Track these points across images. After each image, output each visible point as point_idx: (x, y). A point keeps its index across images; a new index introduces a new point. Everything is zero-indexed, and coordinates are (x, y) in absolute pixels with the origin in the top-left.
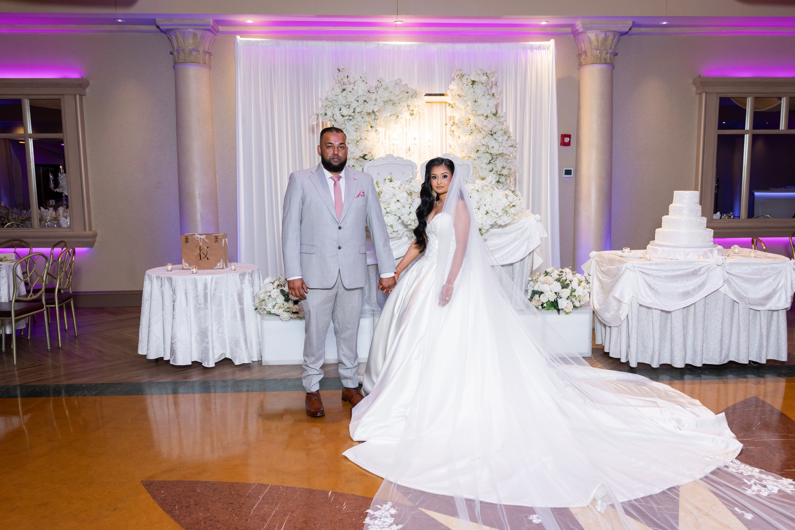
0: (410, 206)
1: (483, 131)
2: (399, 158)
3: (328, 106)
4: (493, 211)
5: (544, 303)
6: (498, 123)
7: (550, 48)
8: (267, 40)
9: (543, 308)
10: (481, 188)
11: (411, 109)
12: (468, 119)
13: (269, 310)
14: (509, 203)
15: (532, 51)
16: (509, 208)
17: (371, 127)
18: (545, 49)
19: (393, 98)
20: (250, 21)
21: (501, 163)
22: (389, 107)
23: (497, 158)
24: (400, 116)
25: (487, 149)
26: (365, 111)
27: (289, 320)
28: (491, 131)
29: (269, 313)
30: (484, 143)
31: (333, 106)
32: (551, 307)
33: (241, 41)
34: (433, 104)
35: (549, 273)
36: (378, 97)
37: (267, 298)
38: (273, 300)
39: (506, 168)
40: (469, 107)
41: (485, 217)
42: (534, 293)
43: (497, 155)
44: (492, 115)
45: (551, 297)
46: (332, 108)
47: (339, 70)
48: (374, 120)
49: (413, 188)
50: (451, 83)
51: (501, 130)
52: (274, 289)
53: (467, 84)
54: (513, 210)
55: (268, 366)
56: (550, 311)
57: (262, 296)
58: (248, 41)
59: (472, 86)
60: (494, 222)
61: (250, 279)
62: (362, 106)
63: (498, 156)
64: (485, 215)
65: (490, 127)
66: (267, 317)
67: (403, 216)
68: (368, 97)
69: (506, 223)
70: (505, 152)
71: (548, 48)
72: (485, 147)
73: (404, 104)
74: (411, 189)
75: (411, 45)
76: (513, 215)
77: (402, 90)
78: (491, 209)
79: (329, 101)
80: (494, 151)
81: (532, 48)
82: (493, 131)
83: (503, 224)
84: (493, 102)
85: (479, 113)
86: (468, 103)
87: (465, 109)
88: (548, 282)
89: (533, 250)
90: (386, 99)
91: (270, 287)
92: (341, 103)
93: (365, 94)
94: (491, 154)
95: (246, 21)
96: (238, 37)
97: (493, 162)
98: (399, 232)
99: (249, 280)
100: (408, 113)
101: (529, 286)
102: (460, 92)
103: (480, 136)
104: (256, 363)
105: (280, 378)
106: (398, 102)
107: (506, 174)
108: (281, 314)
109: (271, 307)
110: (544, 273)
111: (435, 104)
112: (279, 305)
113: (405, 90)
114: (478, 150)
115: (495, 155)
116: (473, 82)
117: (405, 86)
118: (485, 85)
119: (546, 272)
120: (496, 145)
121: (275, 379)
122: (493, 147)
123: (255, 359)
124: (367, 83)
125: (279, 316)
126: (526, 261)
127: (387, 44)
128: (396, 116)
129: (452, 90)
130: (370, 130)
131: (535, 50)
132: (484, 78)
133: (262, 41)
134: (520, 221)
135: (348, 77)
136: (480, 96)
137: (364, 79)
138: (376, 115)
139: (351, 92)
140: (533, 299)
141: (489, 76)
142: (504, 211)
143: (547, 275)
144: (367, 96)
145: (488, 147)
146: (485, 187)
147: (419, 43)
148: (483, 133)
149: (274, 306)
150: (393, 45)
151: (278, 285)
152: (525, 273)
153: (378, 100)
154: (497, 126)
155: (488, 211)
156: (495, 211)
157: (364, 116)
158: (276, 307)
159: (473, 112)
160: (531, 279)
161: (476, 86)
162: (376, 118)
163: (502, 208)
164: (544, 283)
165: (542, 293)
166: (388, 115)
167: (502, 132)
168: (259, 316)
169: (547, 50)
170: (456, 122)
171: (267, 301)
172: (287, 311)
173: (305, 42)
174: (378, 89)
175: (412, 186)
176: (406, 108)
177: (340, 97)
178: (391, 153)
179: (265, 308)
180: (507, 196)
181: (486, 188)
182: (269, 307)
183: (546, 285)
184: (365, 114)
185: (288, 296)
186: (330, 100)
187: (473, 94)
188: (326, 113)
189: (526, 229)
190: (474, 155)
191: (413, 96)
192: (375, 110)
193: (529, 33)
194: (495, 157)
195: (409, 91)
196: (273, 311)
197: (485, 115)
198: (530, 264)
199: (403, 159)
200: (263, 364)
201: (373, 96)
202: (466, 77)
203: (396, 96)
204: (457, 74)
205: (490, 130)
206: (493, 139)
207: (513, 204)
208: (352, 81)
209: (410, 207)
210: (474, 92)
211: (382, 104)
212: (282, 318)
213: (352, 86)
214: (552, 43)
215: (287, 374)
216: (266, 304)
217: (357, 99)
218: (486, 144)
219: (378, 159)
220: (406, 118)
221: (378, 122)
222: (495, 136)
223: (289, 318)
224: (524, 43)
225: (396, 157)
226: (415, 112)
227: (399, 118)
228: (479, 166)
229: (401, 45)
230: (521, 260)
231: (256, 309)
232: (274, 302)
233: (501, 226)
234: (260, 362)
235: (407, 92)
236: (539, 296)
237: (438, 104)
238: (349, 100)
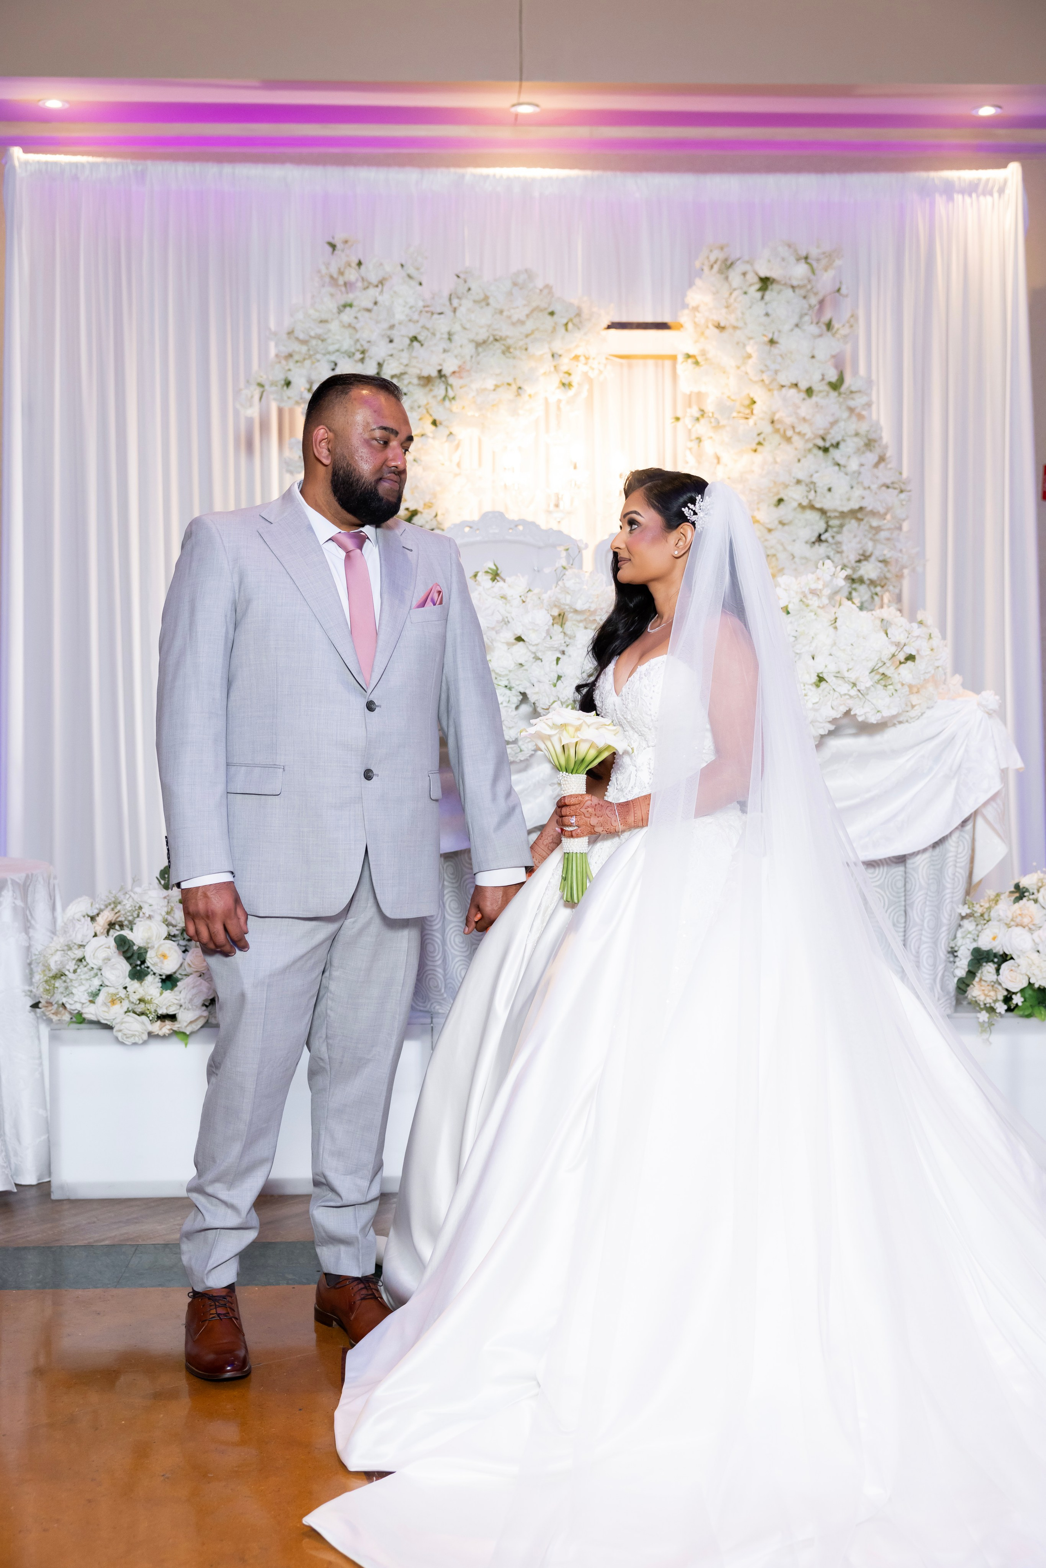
0: (559, 655)
1: (796, 438)
2: (523, 522)
3: (296, 357)
4: (838, 675)
5: (1015, 993)
6: (845, 415)
7: (1007, 191)
8: (109, 160)
9: (1009, 1010)
10: (796, 600)
11: (564, 368)
12: (747, 402)
13: (78, 1007)
14: (893, 649)
15: (950, 198)
16: (892, 668)
17: (434, 423)
18: (991, 194)
19: (505, 330)
20: (54, 103)
21: (858, 539)
22: (492, 358)
23: (841, 526)
24: (528, 389)
25: (812, 495)
26: (414, 371)
27: (145, 1043)
28: (824, 439)
29: (79, 1019)
30: (801, 476)
31: (310, 356)
32: (1036, 1008)
33: (26, 163)
34: (634, 362)
35: (1027, 890)
36: (457, 328)
37: (71, 966)
38: (92, 973)
39: (873, 559)
40: (750, 362)
41: (814, 695)
42: (980, 957)
43: (843, 515)
44: (827, 388)
45: (1037, 972)
46: (308, 363)
47: (333, 246)
48: (444, 399)
49: (569, 598)
50: (691, 284)
51: (857, 434)
52: (95, 935)
53: (745, 289)
54: (906, 673)
55: (70, 1201)
56: (1033, 1021)
57: (54, 962)
58: (46, 163)
59: (759, 294)
60: (844, 709)
61: (19, 903)
62: (405, 355)
63: (847, 521)
64: (814, 688)
65: (821, 422)
66: (72, 1033)
67: (536, 689)
68: (424, 327)
69: (886, 713)
70: (869, 504)
71: (1001, 191)
72: (802, 489)
73: (541, 350)
74: (563, 601)
75: (564, 180)
76: (906, 689)
77: (534, 304)
78: (832, 668)
79: (297, 339)
80: (833, 503)
81: (949, 190)
82: (828, 437)
83: (873, 719)
84: (827, 346)
85: (785, 378)
86: (749, 349)
87: (738, 368)
88: (1026, 921)
89: (975, 813)
90: (482, 335)
91: (85, 929)
92: (336, 347)
93: (415, 317)
94: (823, 512)
95: (41, 104)
96: (17, 152)
97: (830, 540)
98: (520, 743)
99: (15, 908)
100: (555, 380)
101: (959, 934)
102: (721, 316)
103: (786, 454)
104: (33, 1192)
105: (107, 1242)
106: (521, 343)
107: (873, 575)
108: (118, 1020)
109: (85, 998)
110: (1012, 892)
111: (641, 362)
112: (112, 990)
113: (543, 305)
114: (780, 501)
115: (836, 517)
116: (765, 283)
117: (545, 292)
118: (803, 292)
119: (1017, 886)
120: (840, 483)
121: (88, 1247)
122: (830, 490)
123: (29, 1178)
124: (421, 284)
125: (109, 1027)
126: (952, 849)
127: (488, 176)
128: (514, 387)
129: (696, 309)
130: (430, 435)
131: (958, 198)
132: (800, 271)
133: (93, 165)
134: (929, 713)
135: (360, 264)
136: (787, 327)
137: (412, 271)
138: (451, 386)
139: (369, 310)
140: (977, 979)
141: (815, 264)
142: (878, 677)
143: (1021, 898)
144: (420, 324)
145: (812, 486)
146: (810, 596)
147: (588, 173)
148: (797, 441)
149: (94, 995)
150: (508, 179)
151: (111, 925)
152: (948, 891)
153: (455, 338)
154: (842, 424)
155: (825, 676)
156: (846, 674)
157: (411, 388)
158: (100, 999)
159: (765, 377)
160: (969, 911)
161: (774, 294)
162: (451, 394)
163: (871, 665)
164: (1010, 924)
165: (1005, 958)
166: (490, 384)
167: (860, 442)
168: (44, 1030)
169: (996, 195)
170: (710, 408)
171: (71, 975)
172: (138, 1010)
173: (227, 169)
174: (455, 302)
175: (565, 590)
176: (547, 365)
177: (334, 326)
178: (499, 508)
179: (64, 1000)
180: (885, 626)
181: (814, 602)
182: (78, 1000)
183: (1018, 930)
184: (415, 381)
185: (143, 962)
186: (302, 336)
187: (764, 319)
188: (290, 378)
189: (952, 739)
190: (767, 514)
191: (570, 326)
192: (447, 371)
193: (939, 147)
194: (834, 522)
195: (557, 307)
196: (90, 1013)
197: (804, 385)
198: (964, 860)
199: (538, 527)
200: (54, 1196)
201: (442, 325)
202: (740, 267)
203: (514, 324)
204: (712, 258)
205: (821, 432)
206: (830, 463)
207: (909, 650)
208: (374, 279)
209: (558, 659)
210: (767, 315)
211: (469, 349)
212: (119, 1035)
213: (373, 292)
214: (1013, 172)
215: (129, 1231)
216: (67, 988)
217: (389, 333)
218: (808, 480)
219: (455, 525)
220: (546, 399)
221: (455, 407)
222: (835, 453)
223: (145, 1037)
224: (923, 175)
225: (513, 521)
226: (575, 379)
227: (525, 397)
228: (785, 549)
229: (534, 180)
230: (935, 845)
231: (35, 1006)
232: (96, 982)
233: (866, 728)
234: (44, 1189)
235: (552, 314)
236: (998, 970)
237: (651, 362)
238: (364, 335)
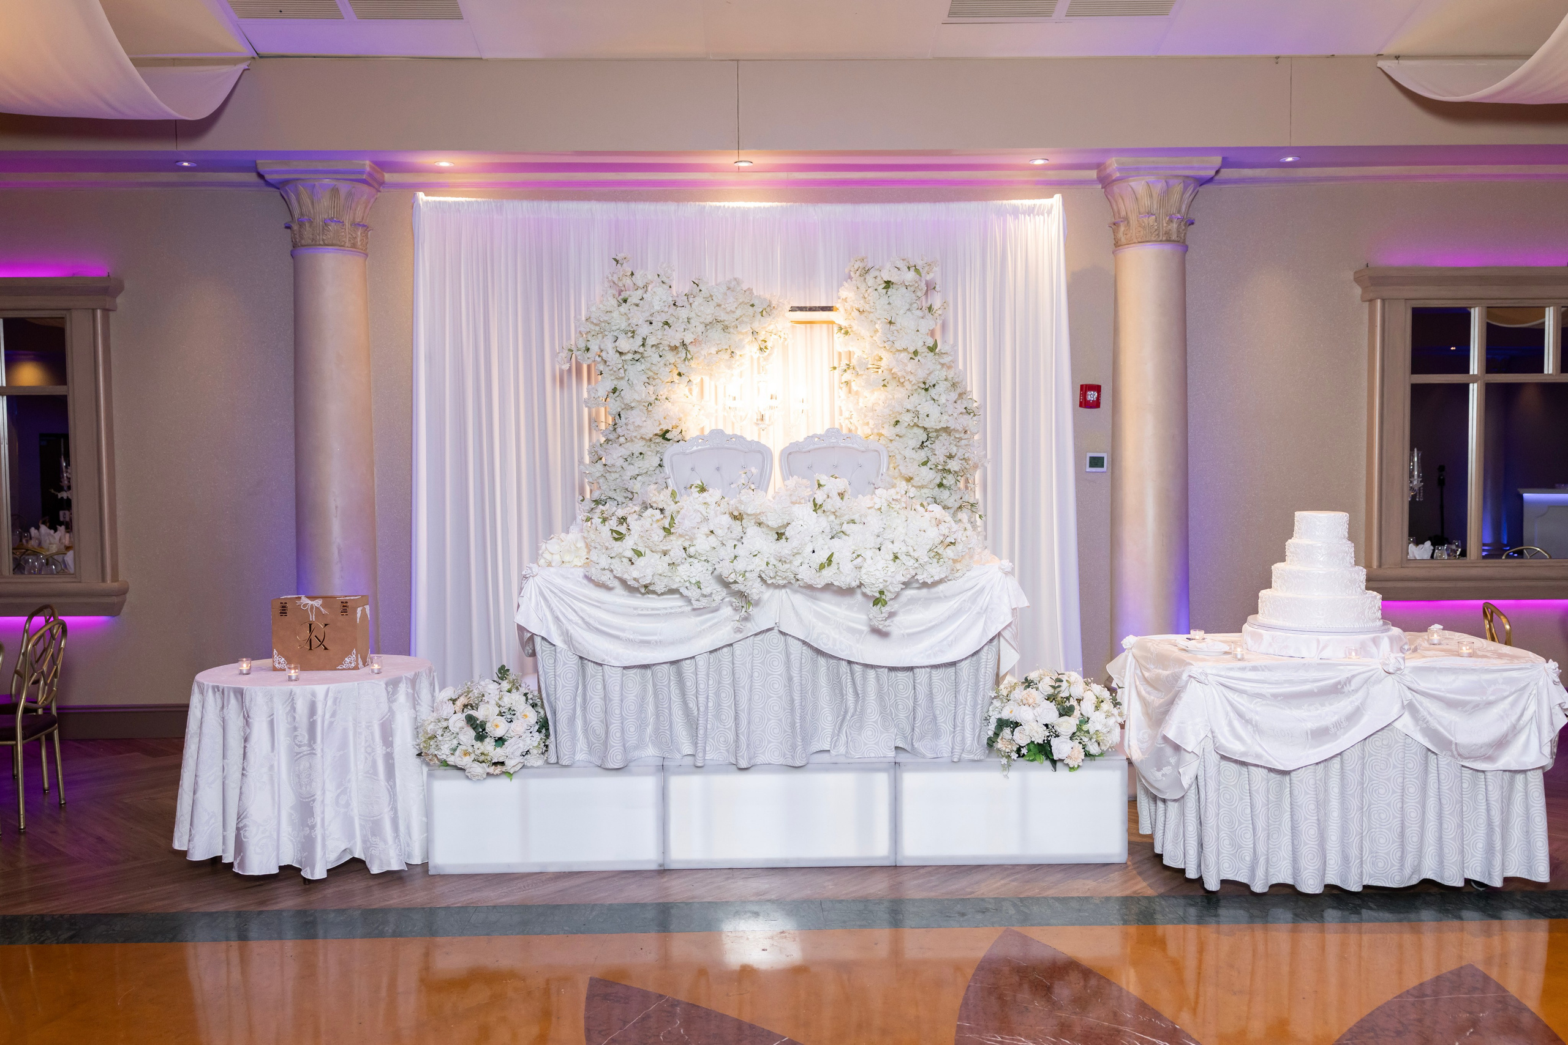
0: (736, 543)
1: (907, 383)
2: (735, 436)
3: (593, 333)
4: (908, 554)
5: (1023, 747)
6: (939, 367)
7: (1053, 213)
8: (479, 200)
9: (1019, 756)
10: (886, 505)
11: (762, 338)
12: (877, 358)
13: (444, 757)
14: (942, 538)
15: (1016, 217)
16: (943, 548)
17: (680, 374)
18: (1043, 214)
19: (723, 316)
20: (444, 164)
21: (945, 447)
22: (716, 334)
23: (937, 437)
24: (738, 352)
25: (916, 420)
26: (666, 343)
27: (485, 779)
28: (924, 383)
29: (445, 764)
30: (909, 407)
31: (602, 333)
32: (1038, 756)
33: (427, 202)
34: (814, 325)
35: (1032, 682)
36: (692, 315)
37: (440, 732)
38: (453, 737)
39: (956, 458)
40: (879, 334)
41: (892, 567)
42: (1002, 724)
43: (937, 431)
44: (927, 350)
45: (1035, 734)
46: (600, 336)
47: (617, 262)
48: (685, 360)
49: (743, 506)
50: (842, 285)
51: (946, 380)
52: (455, 713)
53: (875, 288)
54: (950, 552)
55: (440, 875)
56: (1035, 763)
57: (430, 728)
58: (440, 202)
59: (885, 291)
60: (909, 576)
61: (410, 691)
62: (659, 333)
63: (941, 433)
64: (892, 563)
65: (921, 374)
66: (441, 772)
67: (721, 565)
68: (672, 315)
69: (937, 578)
70: (952, 425)
71: (1049, 212)
72: (911, 415)
73: (747, 329)
74: (740, 508)
75: (768, 209)
76: (951, 561)
77: (741, 300)
78: (904, 549)
79: (592, 323)
80: (930, 423)
81: (1015, 212)
82: (927, 382)
83: (929, 581)
84: (928, 324)
85: (899, 345)
86: (877, 326)
87: (872, 337)
88: (1031, 701)
89: (999, 634)
90: (709, 319)
91: (449, 708)
92: (617, 327)
93: (666, 309)
94: (925, 429)
95: (436, 164)
96: (421, 195)
97: (929, 446)
99: (407, 694)
100: (755, 348)
101: (991, 709)
102: (860, 304)
103: (900, 393)
104: (419, 870)
105: (459, 905)
106: (734, 324)
107: (956, 468)
108: (468, 766)
109: (448, 752)
110: (1023, 683)
111: (818, 325)
112: (464, 748)
113: (746, 301)
114: (897, 422)
115: (932, 432)
116: (888, 284)
117: (747, 293)
118: (912, 289)
119: (1026, 679)
120: (934, 411)
121: (447, 908)
122: (928, 416)
123: (417, 860)
124: (670, 287)
125: (464, 770)
126: (984, 657)
127: (720, 206)
128: (729, 352)
129: (845, 300)
130: (677, 381)
131: (1021, 217)
132: (910, 276)
133: (469, 203)
134: (968, 574)
135: (632, 274)
136: (902, 312)
137: (664, 279)
138: (689, 351)
139: (637, 305)
140: (1000, 737)
141: (921, 270)
142: (933, 554)
143: (1028, 686)
144: (669, 314)
145: (917, 414)
146: (893, 503)
147: (784, 204)
148: (907, 385)
149: (454, 750)
150: (733, 208)
151: (465, 706)
152: (982, 683)
153: (691, 321)
154: (937, 373)
155: (899, 555)
156: (912, 554)
157: (664, 352)
158: (457, 753)
159: (886, 345)
160: (996, 695)
161: (894, 291)
162: (689, 356)
163: (928, 547)
164: (1022, 703)
165: (1017, 724)
166: (713, 350)
167: (948, 384)
168: (425, 769)
169: (1046, 215)
170: (854, 362)
171: (440, 738)
172: (481, 760)
173: (554, 205)
174: (691, 300)
175: (741, 502)
176: (750, 337)
177: (615, 314)
178: (720, 427)
179: (436, 753)
180: (939, 523)
181: (897, 506)
182: (444, 752)
183: (1026, 708)
184: (667, 348)
185: (484, 730)
186: (595, 321)
187: (887, 307)
188: (589, 346)
189: (983, 589)
190: (888, 431)
191: (764, 312)
192: (687, 342)
193: (1011, 183)
194: (932, 435)
195: (756, 302)
196: (451, 760)
197: (912, 349)
198: (992, 664)
199: (744, 439)
200: (430, 873)
201: (683, 313)
202: (873, 273)
203: (728, 313)
204: (856, 267)
205: (922, 380)
206: (929, 398)
207: (949, 540)
208: (640, 284)
209: (735, 546)
210: (889, 304)
211: (701, 328)
212: (469, 775)
213: (640, 292)
214: (1056, 201)
215: (475, 896)
216: (437, 746)
217: (650, 318)
218: (914, 410)
219: (693, 438)
220: (752, 357)
221: (693, 363)
222: (932, 392)
223: (485, 776)
224: (999, 202)
225: (729, 435)
226: (769, 344)
227: (737, 357)
228: (900, 453)
229: (749, 209)
230: (973, 655)
231: (419, 755)
232: (455, 742)
233: (925, 585)
234: (425, 866)
235: (753, 305)
236: (1012, 732)
237: (825, 326)
238: (634, 321)
